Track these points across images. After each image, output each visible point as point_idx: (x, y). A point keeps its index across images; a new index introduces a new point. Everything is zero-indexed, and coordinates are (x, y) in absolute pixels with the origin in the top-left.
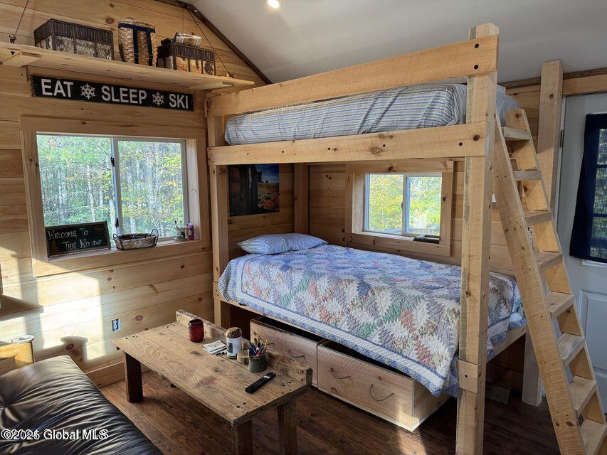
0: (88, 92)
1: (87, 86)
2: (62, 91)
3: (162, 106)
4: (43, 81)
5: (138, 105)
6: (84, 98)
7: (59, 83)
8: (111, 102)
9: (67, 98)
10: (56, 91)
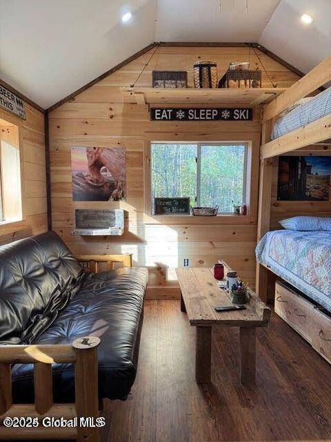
0: (180, 114)
1: (180, 111)
2: (166, 116)
3: (228, 119)
4: (156, 111)
5: (212, 119)
6: (178, 119)
7: (164, 111)
8: (194, 120)
9: (168, 120)
10: (163, 116)
